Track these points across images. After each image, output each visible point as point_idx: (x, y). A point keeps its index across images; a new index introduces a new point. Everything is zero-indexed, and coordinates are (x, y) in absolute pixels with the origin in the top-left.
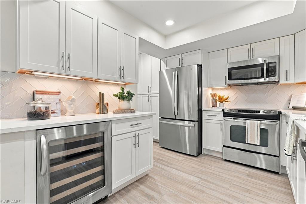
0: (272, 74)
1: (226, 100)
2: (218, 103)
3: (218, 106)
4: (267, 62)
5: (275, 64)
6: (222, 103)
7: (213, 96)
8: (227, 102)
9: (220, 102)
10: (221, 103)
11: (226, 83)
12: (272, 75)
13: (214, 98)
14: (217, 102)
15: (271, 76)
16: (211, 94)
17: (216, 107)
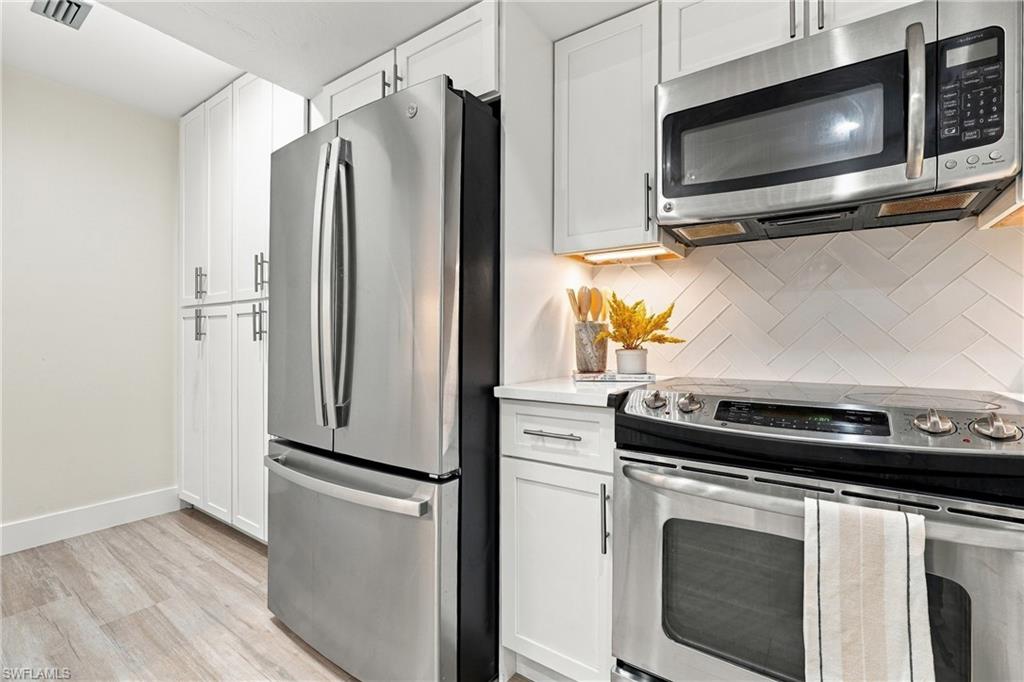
0: (971, 123)
1: (659, 332)
2: (613, 346)
3: (611, 364)
4: (930, 38)
5: (994, 41)
6: (636, 348)
7: (585, 303)
8: (660, 340)
9: (620, 345)
10: (629, 347)
11: (649, 219)
12: (970, 136)
13: (590, 318)
14: (602, 345)
15: (957, 144)
16: (571, 294)
17: (600, 372)
